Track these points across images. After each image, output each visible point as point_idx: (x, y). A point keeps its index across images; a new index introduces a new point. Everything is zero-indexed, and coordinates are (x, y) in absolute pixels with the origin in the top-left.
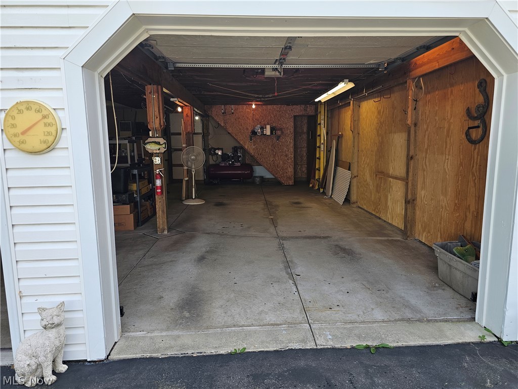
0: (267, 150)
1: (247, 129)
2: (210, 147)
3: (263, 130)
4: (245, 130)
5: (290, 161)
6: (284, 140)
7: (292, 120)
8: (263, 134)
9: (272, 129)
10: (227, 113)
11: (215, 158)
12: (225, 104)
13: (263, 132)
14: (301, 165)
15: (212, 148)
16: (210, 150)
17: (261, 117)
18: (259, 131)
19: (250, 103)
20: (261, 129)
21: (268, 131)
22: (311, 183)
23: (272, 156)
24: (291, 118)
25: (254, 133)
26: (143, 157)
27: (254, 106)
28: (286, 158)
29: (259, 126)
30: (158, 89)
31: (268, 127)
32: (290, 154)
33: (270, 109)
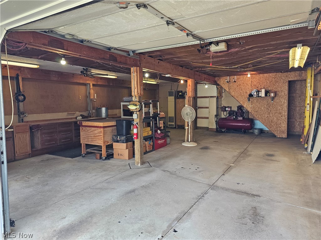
0: (262, 109)
1: (246, 93)
2: (222, 106)
3: (259, 93)
4: (245, 94)
5: (283, 118)
6: (278, 100)
7: (287, 84)
8: (259, 96)
9: (267, 93)
10: (231, 82)
11: (225, 113)
12: (229, 75)
13: (259, 94)
14: (300, 122)
15: (224, 106)
16: (222, 108)
17: (258, 84)
18: (255, 93)
19: (246, 73)
20: (257, 92)
21: (263, 94)
22: (302, 138)
23: (267, 113)
24: (286, 83)
25: (251, 95)
26: (159, 113)
27: (249, 76)
28: (280, 115)
29: (255, 90)
30: (137, 69)
31: (263, 91)
32: (283, 112)
33: (266, 77)
